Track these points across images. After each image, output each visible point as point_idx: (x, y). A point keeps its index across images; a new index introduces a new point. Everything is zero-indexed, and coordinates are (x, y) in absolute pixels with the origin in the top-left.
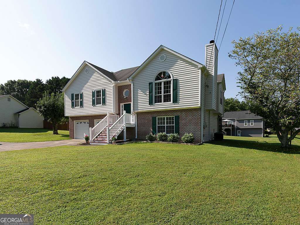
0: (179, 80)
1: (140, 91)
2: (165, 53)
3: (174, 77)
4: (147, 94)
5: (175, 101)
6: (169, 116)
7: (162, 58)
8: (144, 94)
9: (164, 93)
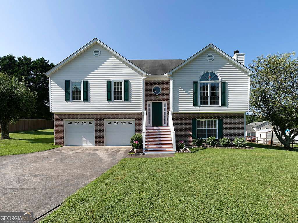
0: (229, 83)
1: (182, 89)
2: (213, 53)
3: (223, 79)
4: (191, 93)
5: (224, 104)
6: (210, 120)
7: (210, 57)
8: (186, 93)
9: (211, 94)
